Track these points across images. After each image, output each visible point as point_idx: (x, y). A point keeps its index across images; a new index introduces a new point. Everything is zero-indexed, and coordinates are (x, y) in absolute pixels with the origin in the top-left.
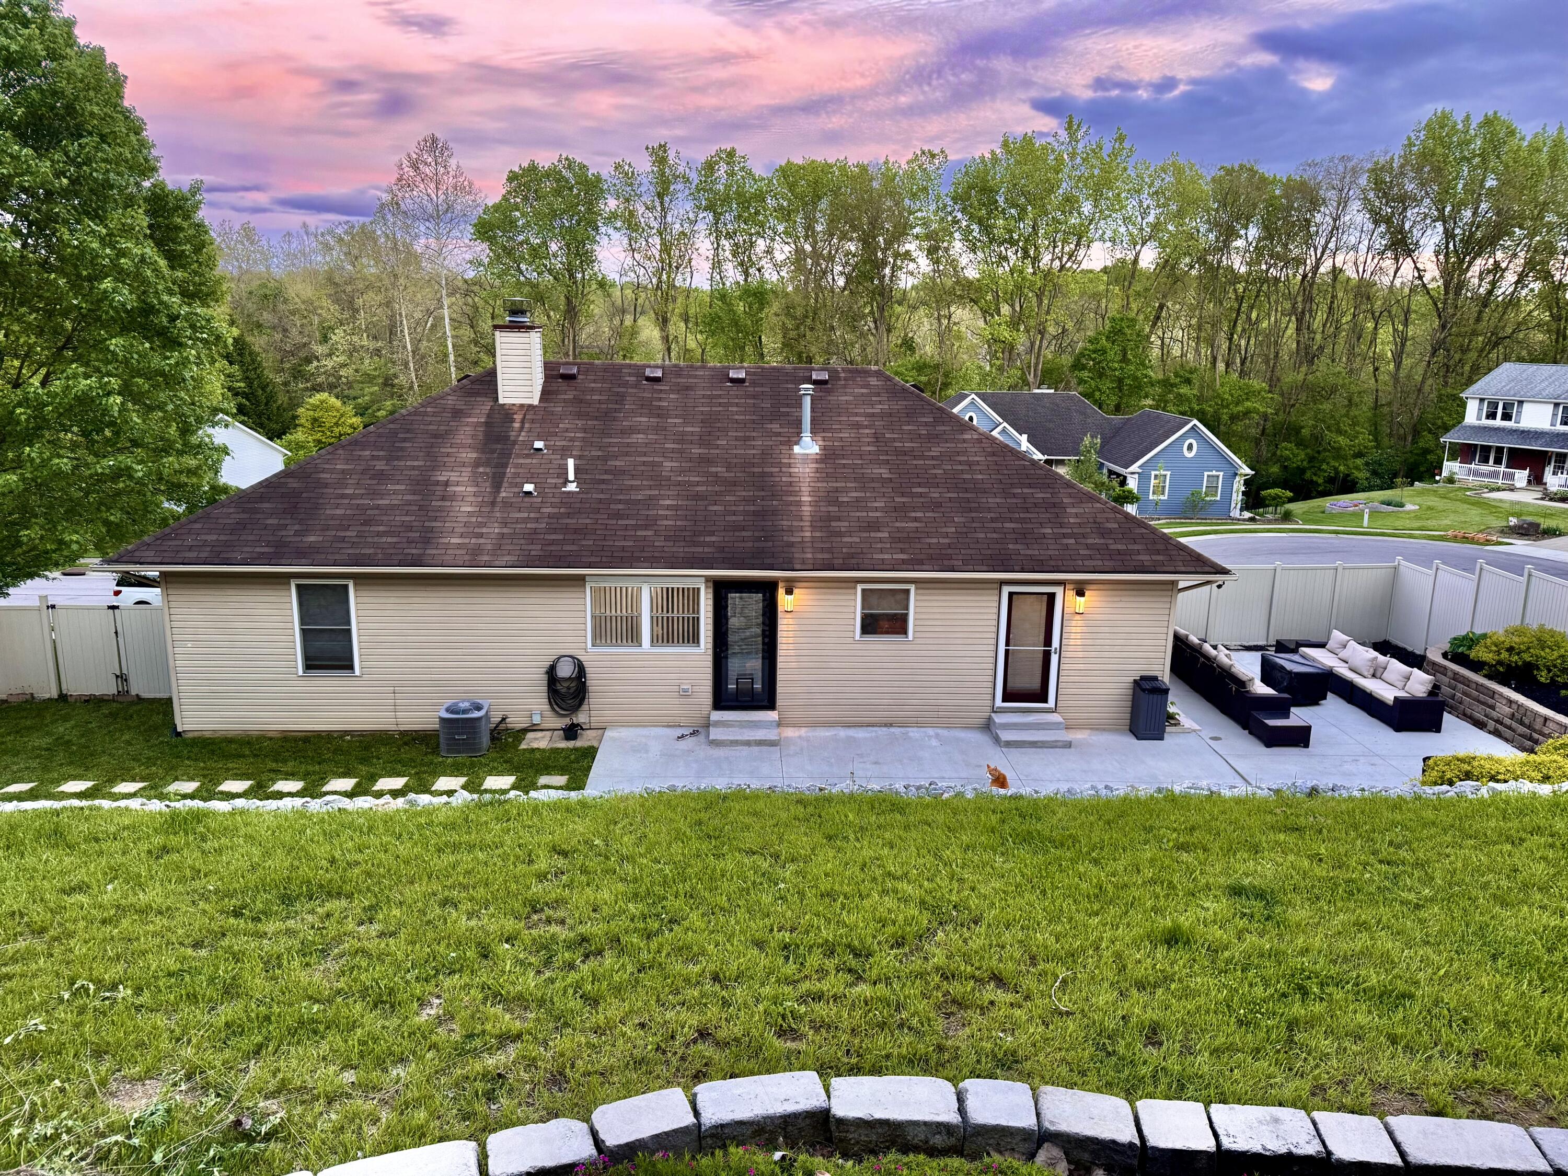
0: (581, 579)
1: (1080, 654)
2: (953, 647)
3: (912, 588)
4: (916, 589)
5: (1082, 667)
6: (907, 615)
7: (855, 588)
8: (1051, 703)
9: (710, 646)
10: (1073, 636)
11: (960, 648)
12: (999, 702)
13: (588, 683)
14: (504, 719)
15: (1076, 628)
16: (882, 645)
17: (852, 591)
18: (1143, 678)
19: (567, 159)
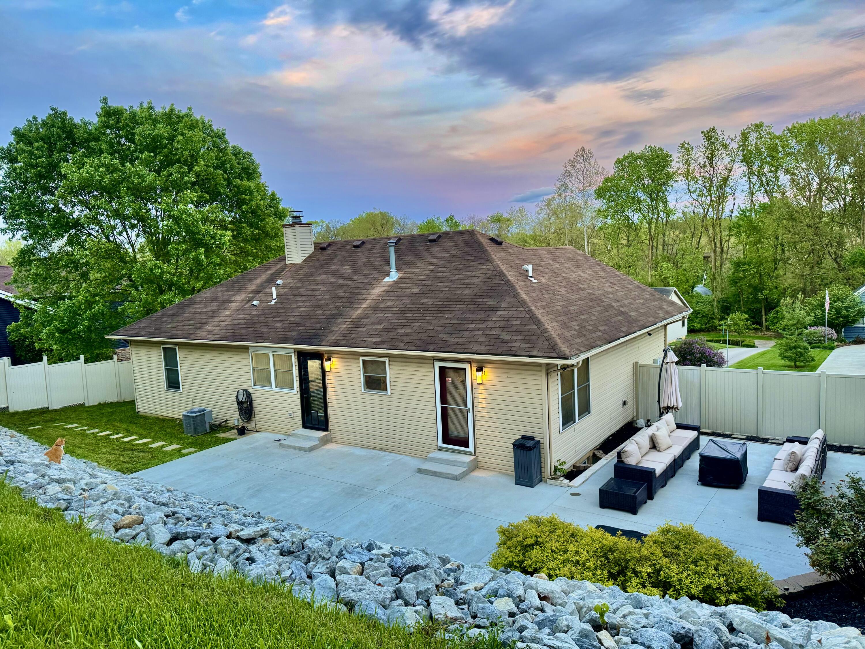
0: (247, 348)
1: (486, 415)
2: (412, 402)
3: (387, 360)
4: (389, 361)
5: (488, 424)
6: (386, 378)
7: (359, 359)
8: (471, 449)
9: (299, 389)
10: (480, 400)
11: (415, 402)
12: (441, 444)
13: (254, 406)
14: (226, 421)
15: (481, 394)
16: (374, 396)
17: (357, 361)
18: (524, 437)
19: (649, 147)
